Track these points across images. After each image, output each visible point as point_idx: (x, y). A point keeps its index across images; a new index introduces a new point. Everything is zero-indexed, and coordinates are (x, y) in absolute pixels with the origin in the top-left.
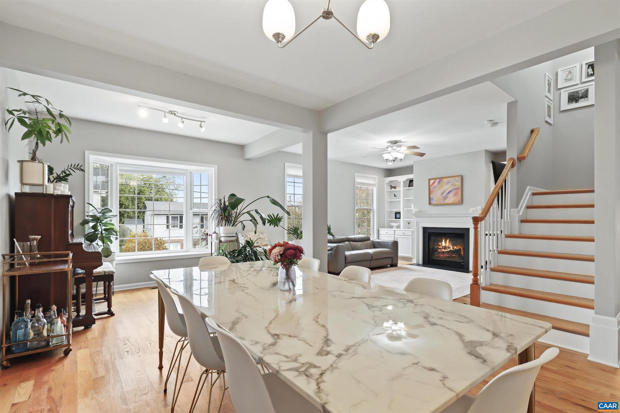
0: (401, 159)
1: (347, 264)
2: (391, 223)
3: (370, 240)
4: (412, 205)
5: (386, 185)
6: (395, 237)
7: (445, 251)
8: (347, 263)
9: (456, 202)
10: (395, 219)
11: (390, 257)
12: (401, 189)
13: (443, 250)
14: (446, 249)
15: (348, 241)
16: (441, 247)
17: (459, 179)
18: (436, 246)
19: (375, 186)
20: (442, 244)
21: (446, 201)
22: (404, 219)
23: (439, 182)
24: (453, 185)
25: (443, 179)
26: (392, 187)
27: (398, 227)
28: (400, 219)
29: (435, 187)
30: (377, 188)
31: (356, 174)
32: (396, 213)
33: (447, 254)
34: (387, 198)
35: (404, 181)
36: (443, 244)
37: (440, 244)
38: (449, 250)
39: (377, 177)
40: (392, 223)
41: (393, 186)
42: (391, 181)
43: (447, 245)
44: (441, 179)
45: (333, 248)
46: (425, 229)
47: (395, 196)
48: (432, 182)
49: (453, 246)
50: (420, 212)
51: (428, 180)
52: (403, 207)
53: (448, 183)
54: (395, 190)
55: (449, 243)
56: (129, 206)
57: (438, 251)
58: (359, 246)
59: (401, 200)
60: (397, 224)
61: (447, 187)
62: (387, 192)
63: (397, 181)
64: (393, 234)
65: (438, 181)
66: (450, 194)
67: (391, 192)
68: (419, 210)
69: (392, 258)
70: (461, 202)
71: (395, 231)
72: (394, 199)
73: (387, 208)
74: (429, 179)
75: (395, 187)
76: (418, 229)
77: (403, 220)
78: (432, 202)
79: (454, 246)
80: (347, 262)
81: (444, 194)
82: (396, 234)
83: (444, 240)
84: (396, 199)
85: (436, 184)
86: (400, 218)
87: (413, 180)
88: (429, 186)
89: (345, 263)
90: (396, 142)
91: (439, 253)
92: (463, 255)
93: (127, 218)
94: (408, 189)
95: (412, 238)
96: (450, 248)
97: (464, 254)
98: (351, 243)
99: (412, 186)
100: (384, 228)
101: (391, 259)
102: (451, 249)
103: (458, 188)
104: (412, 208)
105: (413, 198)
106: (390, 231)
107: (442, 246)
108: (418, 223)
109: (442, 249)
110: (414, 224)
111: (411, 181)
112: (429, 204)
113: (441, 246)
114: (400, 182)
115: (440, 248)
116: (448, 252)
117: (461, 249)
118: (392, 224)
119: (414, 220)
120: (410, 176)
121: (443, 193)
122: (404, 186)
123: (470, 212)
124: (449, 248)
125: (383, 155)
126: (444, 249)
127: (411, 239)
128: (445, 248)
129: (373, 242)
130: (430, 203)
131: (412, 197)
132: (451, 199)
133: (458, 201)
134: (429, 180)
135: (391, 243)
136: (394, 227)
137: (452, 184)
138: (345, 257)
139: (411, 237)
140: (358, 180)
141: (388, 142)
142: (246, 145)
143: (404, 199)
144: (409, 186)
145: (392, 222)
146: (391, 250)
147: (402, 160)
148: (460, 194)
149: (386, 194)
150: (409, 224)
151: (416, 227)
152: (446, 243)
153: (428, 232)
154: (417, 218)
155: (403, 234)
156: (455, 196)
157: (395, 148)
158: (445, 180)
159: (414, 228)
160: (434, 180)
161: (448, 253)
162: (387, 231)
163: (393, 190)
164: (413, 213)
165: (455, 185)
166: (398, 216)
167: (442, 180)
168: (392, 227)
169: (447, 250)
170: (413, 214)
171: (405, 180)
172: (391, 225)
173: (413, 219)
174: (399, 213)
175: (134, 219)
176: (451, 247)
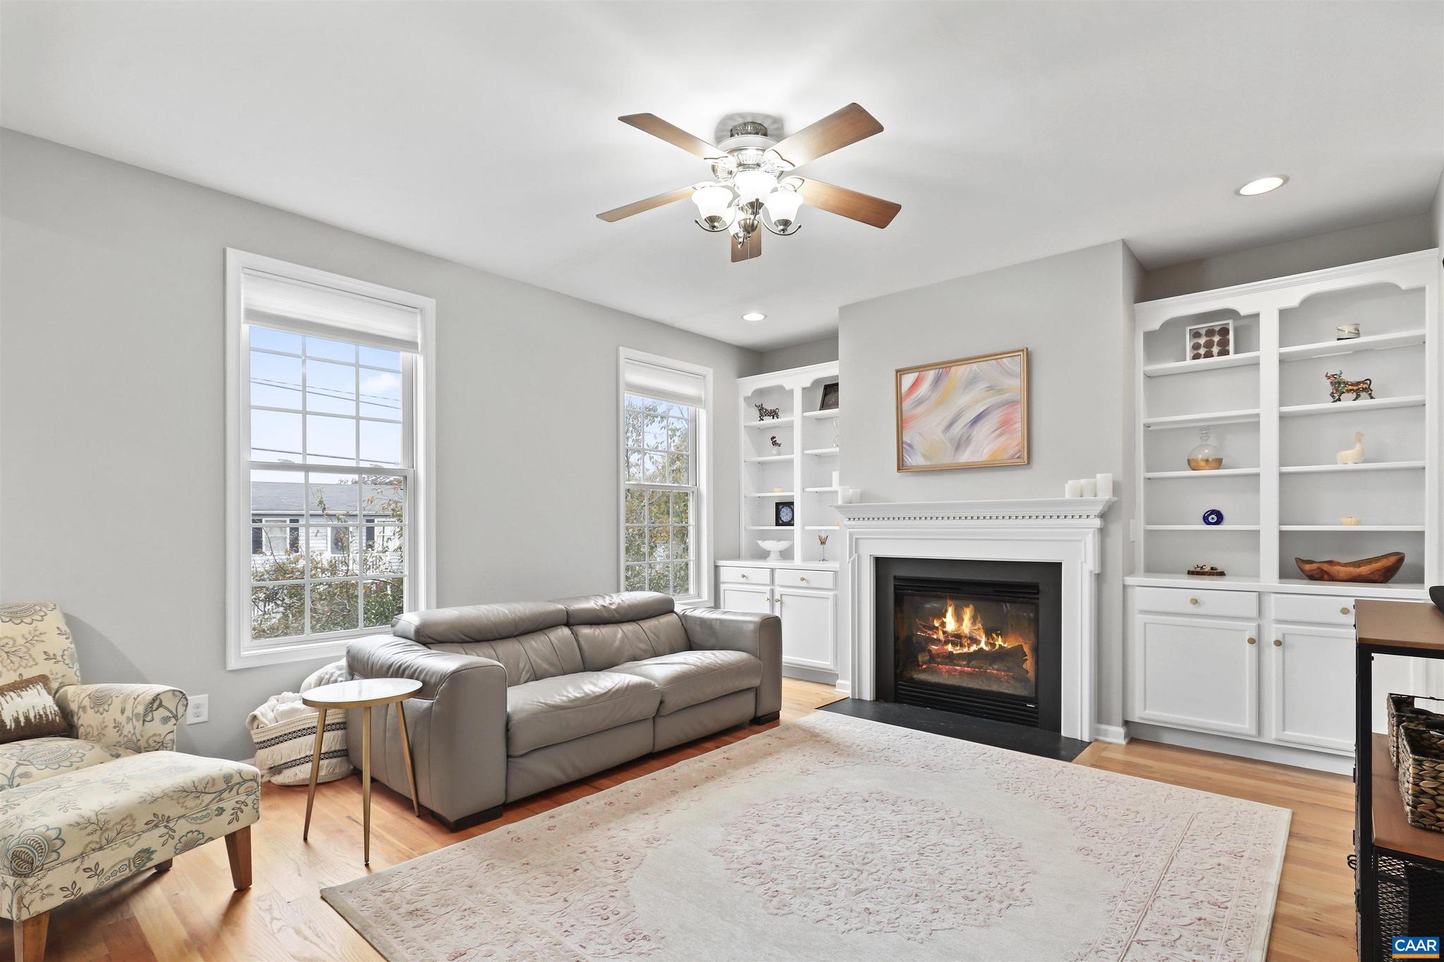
0: (786, 223)
1: (520, 760)
2: (760, 542)
3: (672, 611)
4: (835, 475)
5: (742, 403)
6: (772, 592)
7: (957, 650)
8: (522, 756)
9: (1005, 457)
10: (777, 524)
11: (749, 689)
12: (796, 416)
13: (950, 648)
14: (962, 646)
15: (568, 624)
16: (941, 636)
17: (1015, 365)
18: (922, 632)
19: (704, 408)
20: (943, 624)
21: (965, 457)
22: (807, 528)
23: (937, 380)
24: (990, 388)
25: (953, 369)
26: (763, 413)
27: (786, 555)
28: (793, 525)
29: (920, 402)
30: (712, 413)
31: (624, 352)
32: (779, 506)
33: (964, 666)
34: (747, 452)
35: (804, 389)
36: (950, 624)
37: (937, 624)
38: (974, 648)
39: (709, 372)
40: (764, 540)
41: (769, 409)
42: (761, 392)
43: (966, 627)
44: (946, 366)
45: (436, 685)
46: (881, 564)
47: (775, 443)
48: (908, 380)
49: (989, 633)
50: (863, 497)
51: (894, 372)
52: (803, 482)
53: (972, 381)
54: (776, 420)
55: (974, 623)
57: (930, 651)
58: (617, 643)
59: (797, 456)
60: (783, 545)
61: (969, 401)
62: (750, 429)
63: (780, 388)
64: (768, 581)
65: (931, 375)
66: (979, 425)
67: (761, 430)
68: (859, 490)
69: (756, 690)
70: (1026, 458)
71: (773, 570)
72: (772, 456)
73: (748, 488)
74: (897, 371)
75: (774, 414)
76: (857, 566)
77: (803, 527)
78: (910, 460)
79: (994, 635)
80: (519, 748)
81: (958, 428)
82: (777, 582)
83: (950, 611)
84: (779, 454)
85: (924, 388)
86: (790, 523)
87: (837, 384)
88: (899, 400)
89: (508, 756)
91: (933, 658)
92: (1031, 675)
94: (819, 419)
95: (836, 597)
96: (978, 642)
97: (1037, 671)
98: (586, 631)
99: (836, 405)
100: (738, 557)
101: (750, 697)
102: (983, 645)
103: (1012, 403)
104: (835, 486)
105: (837, 449)
106: (757, 571)
107: (944, 633)
108: (855, 543)
109: (946, 643)
110: (839, 546)
111: (830, 391)
112: (899, 469)
113: (941, 633)
114: (791, 392)
115: (938, 640)
116: (970, 656)
117: (1026, 649)
118: (767, 545)
119: (840, 529)
120: (826, 370)
121: (951, 425)
122: (807, 407)
123: (1067, 497)
124: (974, 641)
126: (954, 644)
127: (830, 603)
128: (957, 638)
129: (683, 618)
130: (901, 466)
131: (832, 447)
132: (984, 445)
133: (1011, 453)
134: (900, 373)
135: (751, 627)
136: (772, 555)
137: (988, 385)
139: (831, 593)
140: (632, 376)
143: (807, 452)
144: (823, 407)
145: (765, 535)
146: (752, 657)
147: (790, 229)
148: (1019, 426)
149: (744, 437)
150: (823, 543)
151: (851, 556)
152: (959, 619)
153: (895, 578)
154: (851, 522)
155: (803, 584)
156: (1000, 435)
158: (961, 372)
159: (840, 560)
160: (918, 373)
161: (969, 662)
162: (745, 572)
163: (768, 421)
164: (840, 503)
165: (1000, 392)
166: (785, 516)
167: (948, 373)
168: (764, 555)
169: (966, 650)
170: (838, 507)
171: (808, 384)
172: (759, 546)
173: (837, 528)
174: (790, 505)
176: (983, 639)
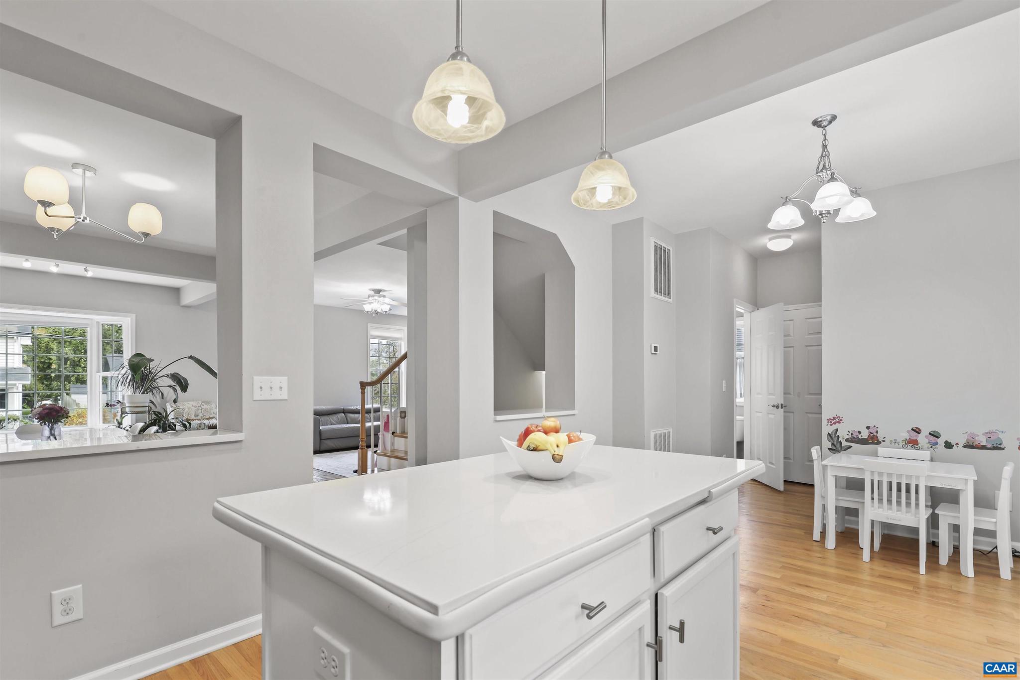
56: (79, 361)
90: (378, 292)
93: (77, 382)
125: (364, 306)
138: (320, 432)
141: (370, 290)
142: (182, 287)
157: (376, 298)
175: (84, 385)
